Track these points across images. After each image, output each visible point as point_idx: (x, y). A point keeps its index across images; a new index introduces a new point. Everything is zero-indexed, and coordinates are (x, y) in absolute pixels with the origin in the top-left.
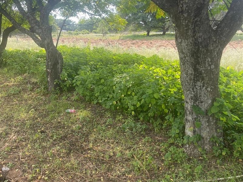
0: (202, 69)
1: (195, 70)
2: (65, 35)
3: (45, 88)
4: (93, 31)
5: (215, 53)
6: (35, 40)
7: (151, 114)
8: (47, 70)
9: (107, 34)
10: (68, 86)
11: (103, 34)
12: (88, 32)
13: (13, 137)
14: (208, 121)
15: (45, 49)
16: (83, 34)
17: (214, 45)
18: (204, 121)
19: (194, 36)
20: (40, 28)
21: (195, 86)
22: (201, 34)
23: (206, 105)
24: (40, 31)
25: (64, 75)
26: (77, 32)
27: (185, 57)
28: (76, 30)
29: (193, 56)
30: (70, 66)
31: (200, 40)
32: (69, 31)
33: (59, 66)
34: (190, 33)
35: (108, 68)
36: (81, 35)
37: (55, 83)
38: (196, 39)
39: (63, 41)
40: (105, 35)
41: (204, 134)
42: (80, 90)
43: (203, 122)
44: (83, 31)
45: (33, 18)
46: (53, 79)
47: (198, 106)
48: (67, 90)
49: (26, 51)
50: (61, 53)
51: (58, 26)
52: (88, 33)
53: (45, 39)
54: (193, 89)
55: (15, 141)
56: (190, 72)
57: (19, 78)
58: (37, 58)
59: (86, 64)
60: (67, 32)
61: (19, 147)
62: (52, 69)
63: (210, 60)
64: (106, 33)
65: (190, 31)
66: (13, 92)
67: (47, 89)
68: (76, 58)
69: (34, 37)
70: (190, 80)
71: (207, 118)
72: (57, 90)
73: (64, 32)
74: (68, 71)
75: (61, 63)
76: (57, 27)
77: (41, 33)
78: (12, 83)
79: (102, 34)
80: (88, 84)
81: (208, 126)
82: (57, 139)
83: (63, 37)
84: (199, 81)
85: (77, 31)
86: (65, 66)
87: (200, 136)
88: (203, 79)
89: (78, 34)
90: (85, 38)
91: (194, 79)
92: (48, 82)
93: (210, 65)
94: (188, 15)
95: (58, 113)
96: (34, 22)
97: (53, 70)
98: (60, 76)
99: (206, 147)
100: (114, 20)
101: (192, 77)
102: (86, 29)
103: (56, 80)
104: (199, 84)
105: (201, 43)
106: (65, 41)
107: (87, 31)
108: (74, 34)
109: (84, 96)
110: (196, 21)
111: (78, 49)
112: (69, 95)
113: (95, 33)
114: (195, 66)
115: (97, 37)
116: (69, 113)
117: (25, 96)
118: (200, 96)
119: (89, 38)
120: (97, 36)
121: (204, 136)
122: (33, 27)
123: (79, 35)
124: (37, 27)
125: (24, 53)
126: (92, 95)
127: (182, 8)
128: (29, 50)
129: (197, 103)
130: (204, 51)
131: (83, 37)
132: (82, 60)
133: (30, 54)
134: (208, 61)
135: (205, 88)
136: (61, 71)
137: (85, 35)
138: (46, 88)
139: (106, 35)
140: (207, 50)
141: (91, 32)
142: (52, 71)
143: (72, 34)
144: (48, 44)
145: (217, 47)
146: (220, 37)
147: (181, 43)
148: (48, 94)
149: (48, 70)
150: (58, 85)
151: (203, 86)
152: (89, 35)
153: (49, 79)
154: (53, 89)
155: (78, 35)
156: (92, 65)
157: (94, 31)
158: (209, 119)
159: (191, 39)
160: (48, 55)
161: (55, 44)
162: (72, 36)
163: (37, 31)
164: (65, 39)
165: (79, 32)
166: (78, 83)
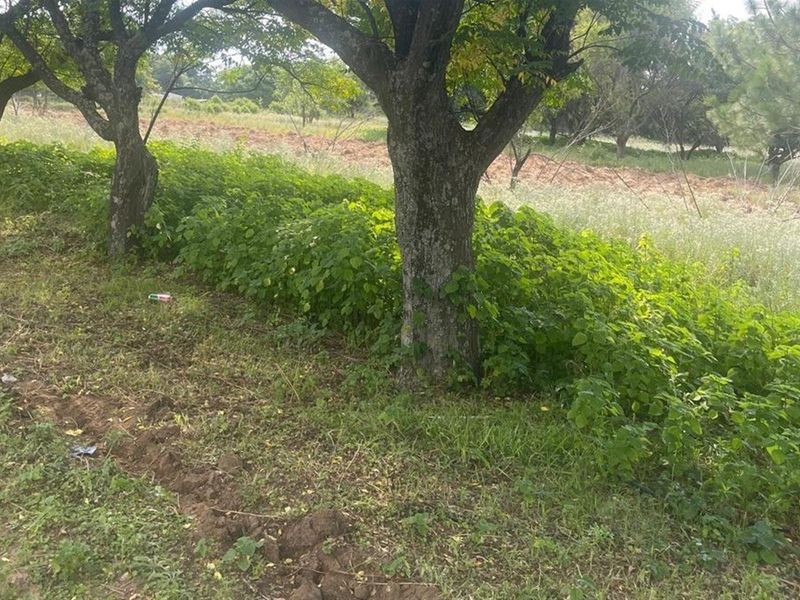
0: (432, 204)
1: (421, 204)
2: (173, 112)
3: (99, 246)
4: (270, 106)
5: (461, 175)
6: (92, 118)
7: (345, 310)
8: (112, 199)
9: (318, 119)
10: (161, 244)
11: (303, 115)
12: (253, 105)
13: (21, 332)
14: (443, 315)
15: (116, 144)
16: (236, 111)
17: (460, 159)
18: (433, 312)
19: (417, 139)
20: (109, 89)
21: (421, 237)
22: (431, 135)
23: (440, 280)
24: (109, 97)
25: (156, 215)
26: (217, 105)
27: (402, 177)
28: (215, 96)
29: (416, 175)
30: (174, 195)
31: (429, 146)
32: (189, 99)
33: (145, 191)
34: (409, 131)
35: (269, 203)
36: (230, 114)
37: (129, 234)
38: (422, 145)
39: (165, 129)
40: (311, 120)
41: (434, 342)
42: (190, 255)
43: (432, 316)
44: (238, 103)
45: (94, 63)
46: (123, 226)
47: (424, 280)
48: (158, 255)
49: (52, 148)
50: (155, 158)
51: (155, 78)
52: (254, 111)
53: (120, 119)
54: (416, 244)
55: (27, 341)
56: (410, 208)
57: (28, 219)
58: (83, 170)
59: (219, 192)
60: (183, 102)
61: (35, 349)
62: (124, 197)
63: (449, 188)
64: (316, 115)
65: (409, 127)
66: (11, 252)
67: (106, 250)
68: (195, 176)
69: (90, 112)
70: (411, 223)
71: (440, 307)
72: (132, 252)
73: (173, 101)
74: (169, 209)
75: (151, 184)
76: (151, 82)
77: (110, 101)
78: (8, 232)
79: (299, 115)
80: (212, 239)
81: (442, 325)
82: (120, 344)
83: (169, 115)
84: (428, 228)
85: (216, 101)
86: (161, 195)
87: (424, 345)
88: (435, 224)
89: (217, 110)
90: (242, 126)
91: (417, 224)
92: (110, 231)
93: (449, 198)
94: (404, 98)
95: (130, 301)
96: (95, 73)
97: (128, 200)
98: (146, 216)
99: (436, 371)
100: (323, 81)
101: (415, 218)
102: (249, 97)
103: (133, 227)
104: (427, 233)
105: (433, 152)
106: (171, 128)
107: (250, 102)
108: (204, 109)
109: (200, 270)
110: (419, 110)
111: (205, 154)
112: (162, 265)
113: (279, 110)
114: (421, 197)
115: (283, 126)
116: (156, 302)
117: (46, 262)
118: (429, 260)
119: (254, 128)
120: (282, 121)
121: (432, 347)
122: (93, 86)
123: (224, 113)
124: (101, 87)
125: (45, 154)
126: (220, 269)
127: (393, 84)
128: (60, 147)
129: (423, 274)
130: (438, 168)
131: (235, 121)
132: (210, 184)
133: (62, 157)
134: (446, 189)
135: (441, 245)
136: (149, 205)
137: (243, 115)
138: (103, 247)
139: (314, 120)
140: (446, 167)
141: (265, 106)
142: (125, 202)
143: (197, 108)
144: (126, 131)
145: (466, 162)
146: (474, 143)
147: (395, 148)
148: (105, 262)
149: (116, 200)
150: (135, 240)
151: (436, 240)
152: (256, 115)
153: (113, 224)
154: (121, 250)
155: (220, 114)
156: (235, 198)
157: (274, 103)
158: (446, 309)
159: (413, 142)
160: (122, 159)
161: (142, 134)
162: (198, 117)
163: (101, 96)
164: (174, 124)
165: (225, 104)
166: (189, 235)
